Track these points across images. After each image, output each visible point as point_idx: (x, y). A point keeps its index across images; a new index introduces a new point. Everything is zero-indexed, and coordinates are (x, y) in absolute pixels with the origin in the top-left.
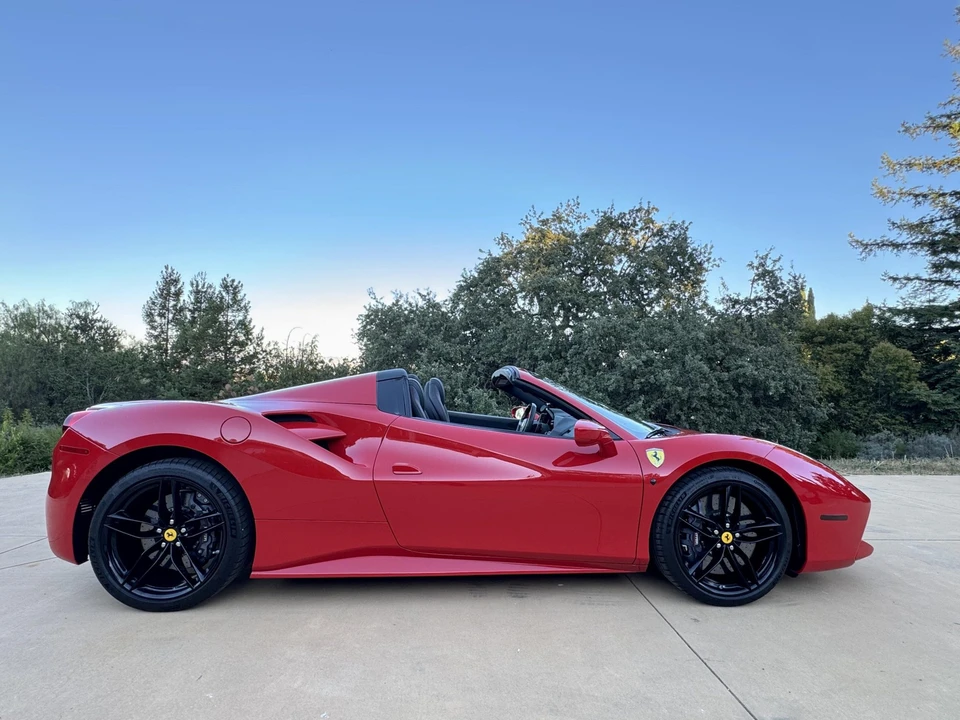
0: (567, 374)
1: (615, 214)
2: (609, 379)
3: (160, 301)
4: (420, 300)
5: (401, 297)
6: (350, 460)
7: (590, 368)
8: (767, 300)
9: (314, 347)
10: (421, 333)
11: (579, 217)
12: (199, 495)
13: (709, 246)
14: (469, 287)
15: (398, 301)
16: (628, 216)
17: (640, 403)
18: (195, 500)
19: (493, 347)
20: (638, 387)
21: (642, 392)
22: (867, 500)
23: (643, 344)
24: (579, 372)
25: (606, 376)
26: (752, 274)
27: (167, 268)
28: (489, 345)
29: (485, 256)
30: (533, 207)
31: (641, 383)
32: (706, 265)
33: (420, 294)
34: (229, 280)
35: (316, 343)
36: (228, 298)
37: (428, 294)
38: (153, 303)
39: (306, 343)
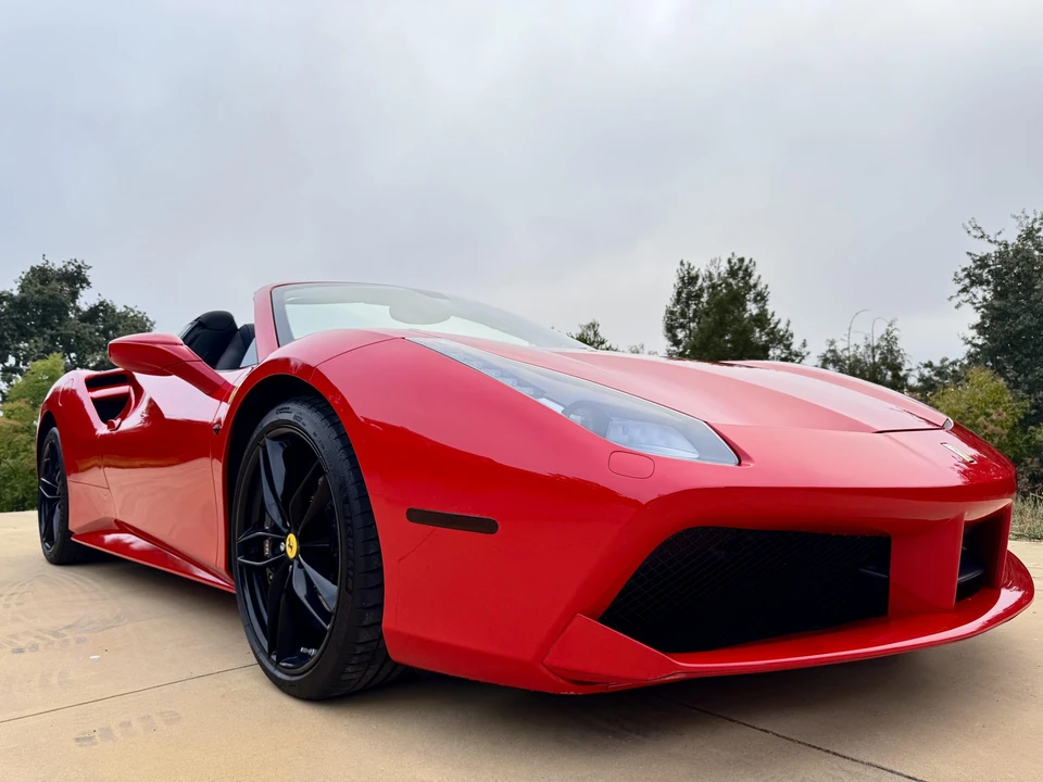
3: (678, 308)
9: (890, 340)
34: (734, 260)
39: (878, 335)
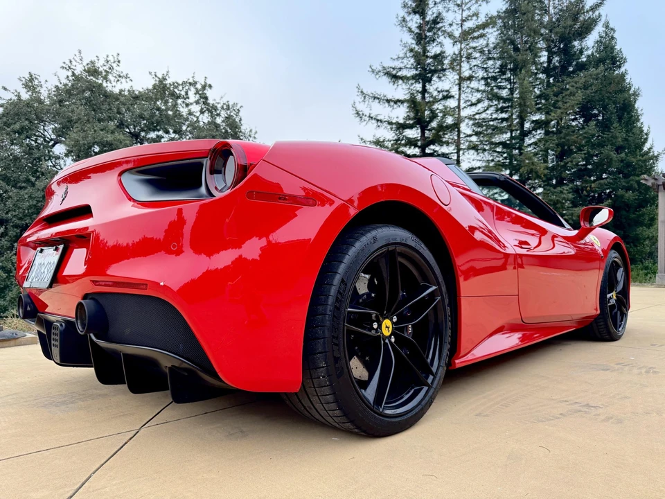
1: (168, 82)
11: (120, 76)
16: (180, 88)
30: (80, 52)
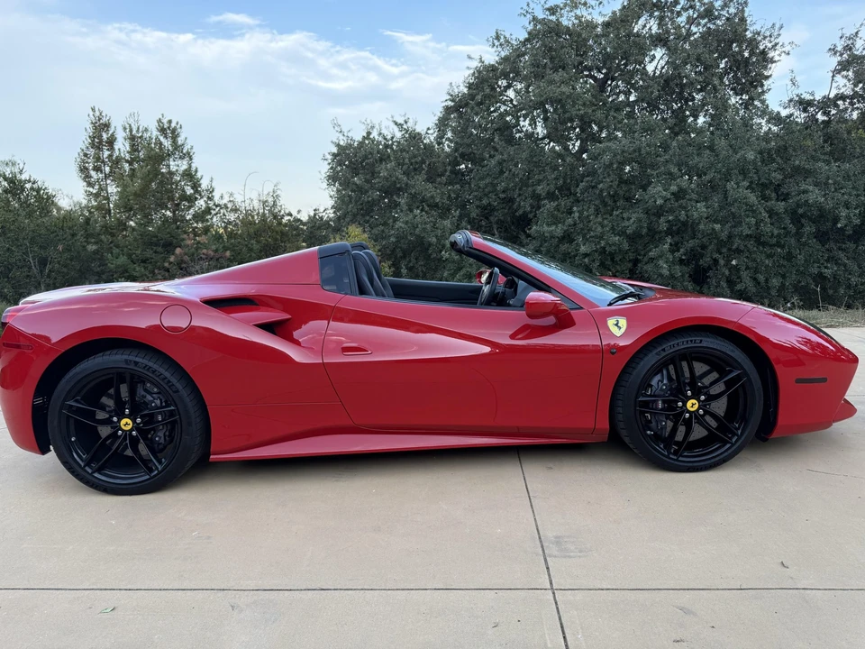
0: (577, 215)
2: (629, 219)
3: (92, 152)
4: (396, 129)
5: (373, 127)
6: (297, 343)
7: (605, 205)
8: (852, 98)
9: (276, 198)
10: (399, 174)
12: (148, 385)
13: (777, 26)
14: (459, 108)
15: (369, 133)
17: (667, 246)
18: (146, 390)
19: (486, 185)
20: (663, 226)
21: (669, 232)
22: (855, 360)
23: (674, 170)
24: (592, 210)
25: (625, 215)
26: (834, 62)
27: (93, 110)
28: (482, 184)
29: (475, 64)
31: (669, 221)
32: (771, 54)
33: (396, 123)
34: (165, 121)
35: (279, 192)
36: (167, 143)
37: (406, 122)
38: (86, 155)
39: (266, 193)
